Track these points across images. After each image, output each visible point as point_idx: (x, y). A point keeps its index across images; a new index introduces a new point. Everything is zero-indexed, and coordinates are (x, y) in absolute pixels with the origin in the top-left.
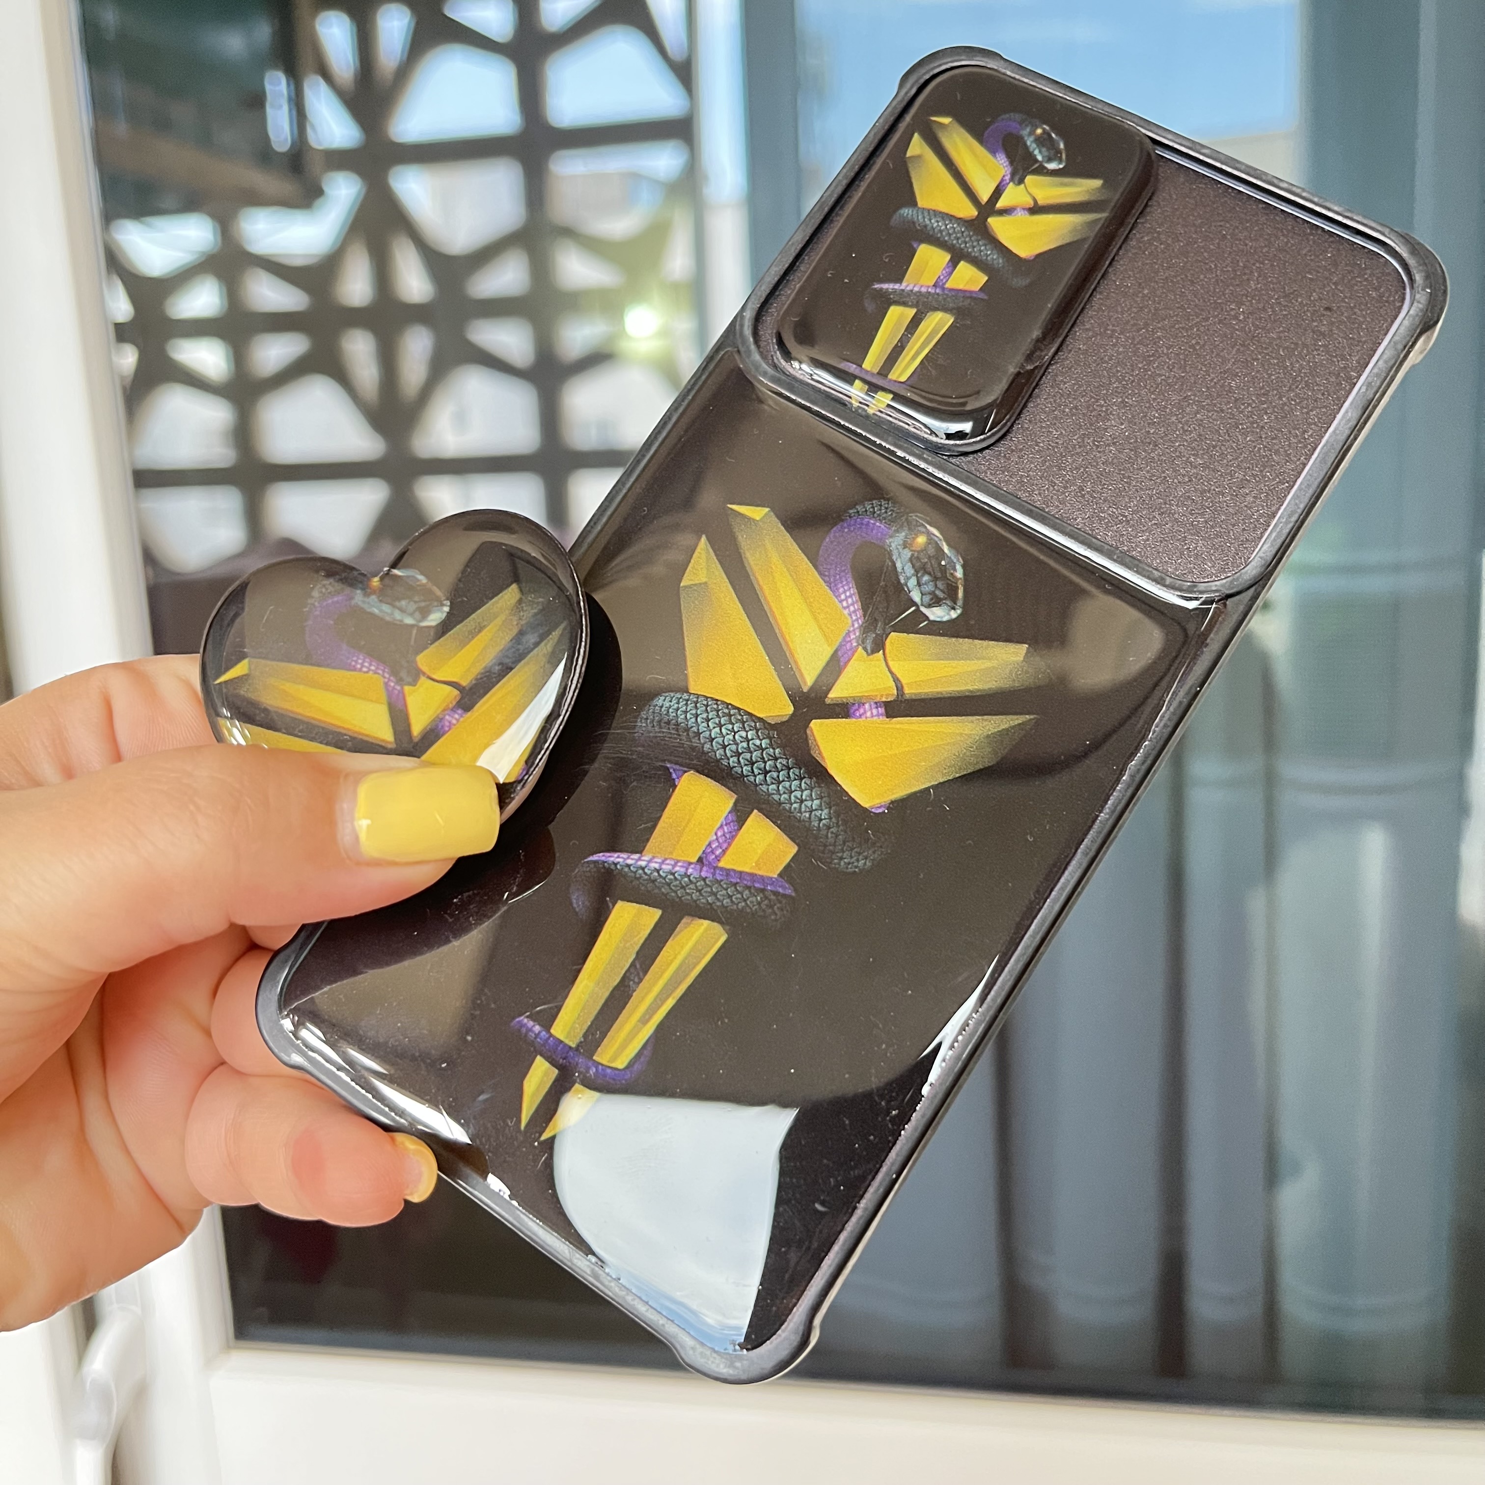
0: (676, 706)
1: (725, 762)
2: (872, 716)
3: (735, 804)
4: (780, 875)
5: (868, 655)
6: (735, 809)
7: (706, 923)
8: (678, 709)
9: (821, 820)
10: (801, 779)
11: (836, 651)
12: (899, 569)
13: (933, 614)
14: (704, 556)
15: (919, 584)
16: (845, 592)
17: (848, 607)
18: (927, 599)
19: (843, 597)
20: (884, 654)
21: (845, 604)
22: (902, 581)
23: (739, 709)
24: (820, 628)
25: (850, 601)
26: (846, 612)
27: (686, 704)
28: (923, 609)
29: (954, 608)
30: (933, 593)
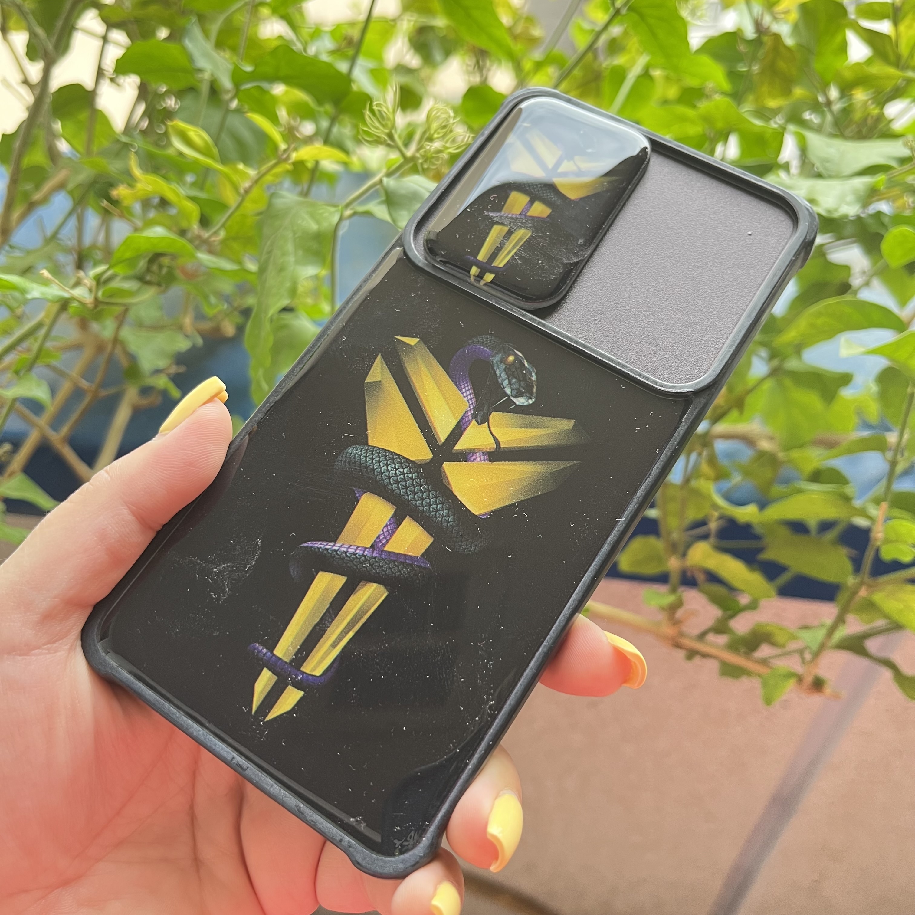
0: (360, 453)
1: (389, 487)
2: (481, 461)
3: (395, 512)
4: (422, 555)
5: (479, 424)
6: (394, 516)
7: (375, 585)
8: (361, 455)
9: (448, 522)
10: (436, 498)
11: (459, 422)
12: (498, 375)
13: (518, 401)
14: (380, 365)
15: (510, 384)
16: (465, 388)
17: (467, 396)
18: (514, 393)
19: (464, 390)
20: (488, 424)
21: (465, 394)
22: (500, 382)
23: (399, 455)
24: (450, 408)
25: (468, 393)
26: (466, 399)
27: (367, 452)
28: (512, 398)
29: (531, 398)
30: (518, 389)
